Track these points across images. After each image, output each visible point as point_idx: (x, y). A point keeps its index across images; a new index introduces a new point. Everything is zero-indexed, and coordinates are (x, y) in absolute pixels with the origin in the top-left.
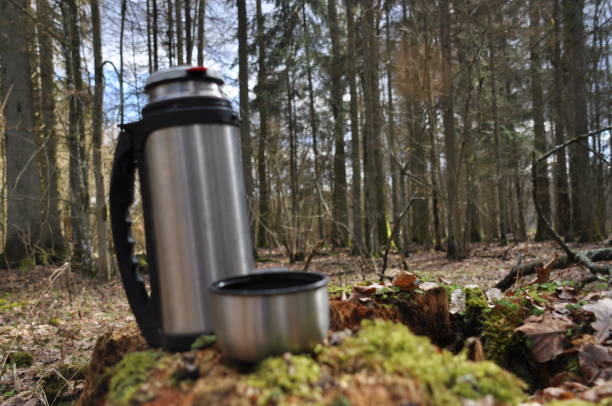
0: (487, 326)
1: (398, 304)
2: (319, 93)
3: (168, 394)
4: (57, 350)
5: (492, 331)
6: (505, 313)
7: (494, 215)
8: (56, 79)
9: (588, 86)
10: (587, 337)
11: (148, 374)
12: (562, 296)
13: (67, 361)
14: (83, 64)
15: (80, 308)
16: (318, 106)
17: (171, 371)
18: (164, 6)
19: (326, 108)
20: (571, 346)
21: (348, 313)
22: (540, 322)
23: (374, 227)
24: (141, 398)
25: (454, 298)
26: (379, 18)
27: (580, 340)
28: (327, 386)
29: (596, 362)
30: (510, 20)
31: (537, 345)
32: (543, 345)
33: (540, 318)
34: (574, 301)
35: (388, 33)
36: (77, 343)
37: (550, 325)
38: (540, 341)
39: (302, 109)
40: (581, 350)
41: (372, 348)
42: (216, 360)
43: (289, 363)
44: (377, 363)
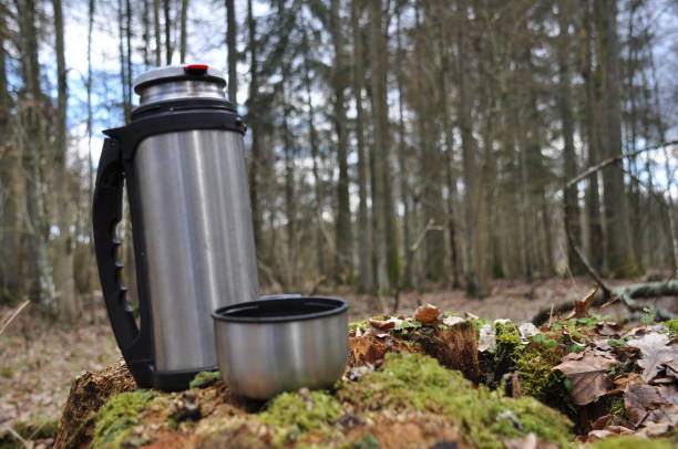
0: (521, 365)
1: (419, 340)
2: (320, 109)
3: (166, 436)
4: (10, 407)
5: (526, 371)
6: (541, 350)
7: (518, 249)
8: (10, 89)
9: (622, 103)
10: (633, 375)
11: (140, 416)
12: (603, 332)
13: (24, 418)
14: (42, 72)
15: (39, 355)
16: (319, 123)
17: (167, 411)
18: (138, 7)
19: (327, 126)
20: (615, 386)
21: (364, 351)
22: (580, 359)
23: (383, 262)
24: (135, 441)
25: (483, 333)
26: (388, 23)
27: (625, 380)
28: (351, 423)
29: (642, 403)
30: (537, 28)
31: (576, 386)
32: (583, 385)
33: (580, 355)
34: (617, 337)
35: (399, 40)
36: (36, 398)
37: (592, 364)
38: (580, 381)
39: (300, 126)
40: (626, 391)
41: (400, 382)
42: (219, 399)
43: (305, 399)
44: (407, 398)
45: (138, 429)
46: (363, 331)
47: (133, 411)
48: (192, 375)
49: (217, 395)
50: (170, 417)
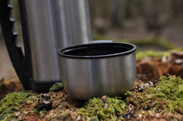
3: (31, 118)
11: (20, 106)
17: (34, 105)
28: (129, 117)
41: (162, 94)
42: (63, 99)
43: (104, 102)
44: (165, 104)
45: (17, 114)
46: (167, 58)
47: (17, 103)
48: (51, 84)
49: (64, 96)
50: (35, 107)
